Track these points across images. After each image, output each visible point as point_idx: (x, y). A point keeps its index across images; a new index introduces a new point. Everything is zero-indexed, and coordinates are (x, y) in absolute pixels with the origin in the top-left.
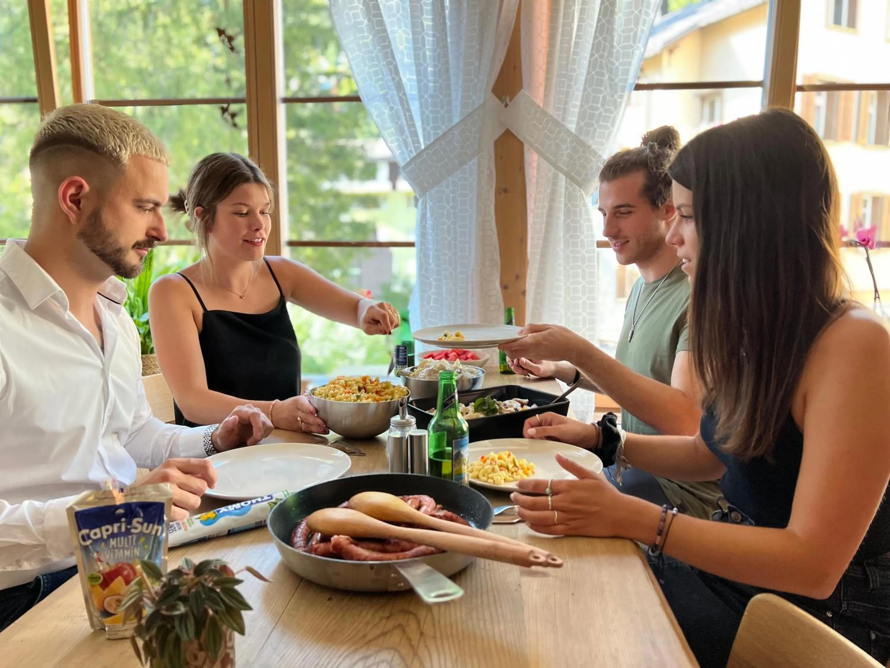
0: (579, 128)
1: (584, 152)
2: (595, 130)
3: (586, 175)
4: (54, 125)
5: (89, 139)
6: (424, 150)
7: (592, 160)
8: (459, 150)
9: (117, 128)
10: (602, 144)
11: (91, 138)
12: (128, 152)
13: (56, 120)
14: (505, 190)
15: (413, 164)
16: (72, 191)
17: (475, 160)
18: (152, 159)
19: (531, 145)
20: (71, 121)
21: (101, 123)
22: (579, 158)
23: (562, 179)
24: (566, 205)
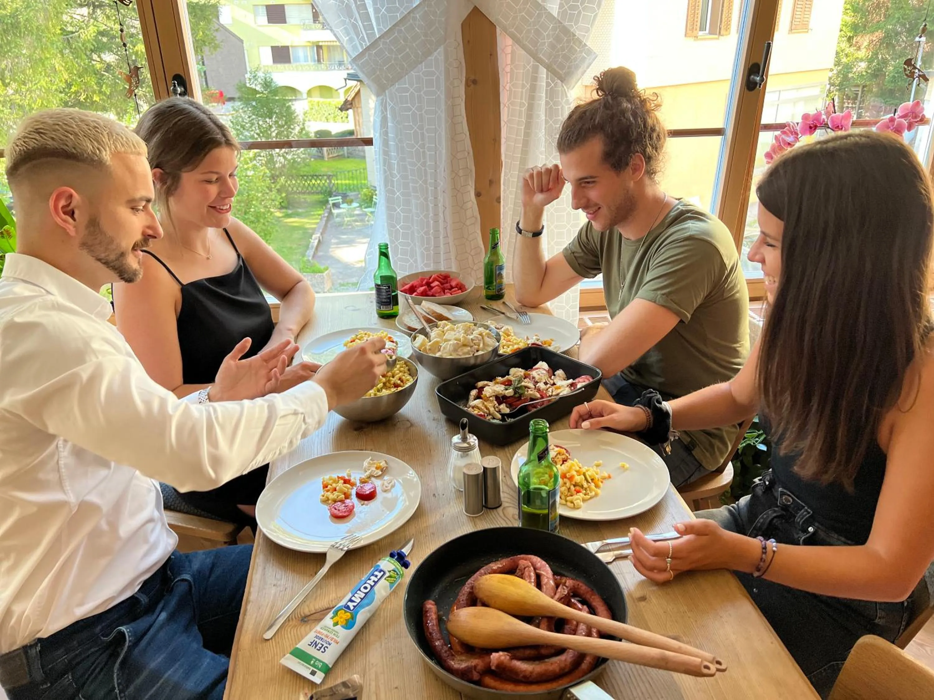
0: (563, 13)
1: (568, 41)
2: (580, 13)
3: (569, 67)
4: (26, 140)
5: (65, 147)
6: (379, 38)
7: (576, 50)
8: (423, 38)
9: (89, 129)
10: (587, 30)
11: (67, 145)
12: (108, 152)
13: (27, 135)
14: (475, 82)
15: (367, 54)
16: (62, 203)
17: (441, 49)
18: (132, 153)
19: (505, 30)
20: (42, 133)
21: (72, 127)
22: (563, 49)
23: (543, 72)
24: (547, 103)
